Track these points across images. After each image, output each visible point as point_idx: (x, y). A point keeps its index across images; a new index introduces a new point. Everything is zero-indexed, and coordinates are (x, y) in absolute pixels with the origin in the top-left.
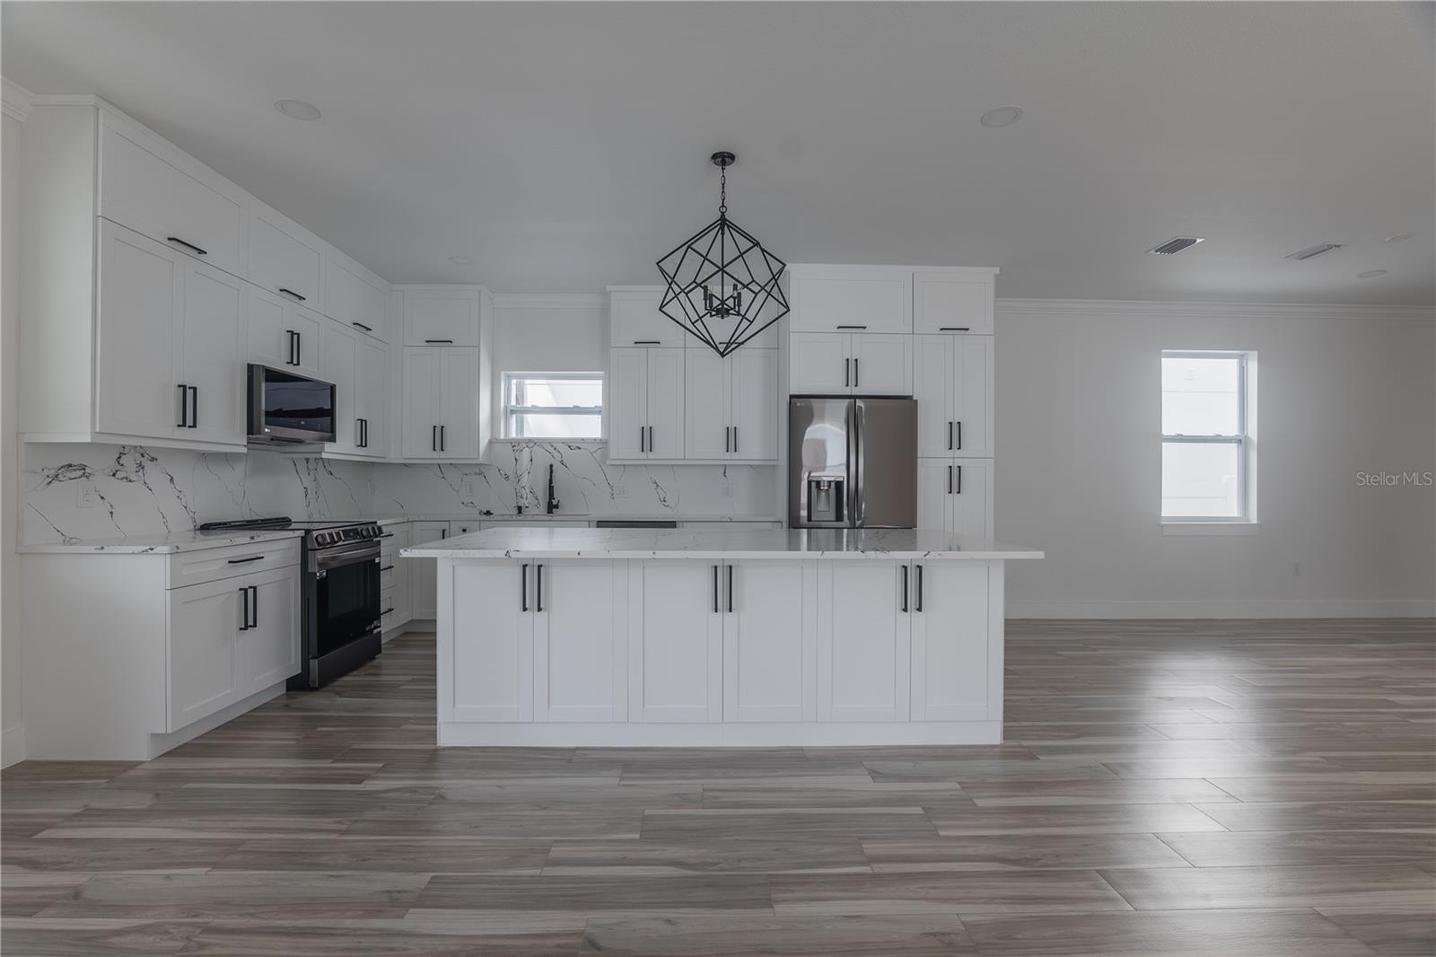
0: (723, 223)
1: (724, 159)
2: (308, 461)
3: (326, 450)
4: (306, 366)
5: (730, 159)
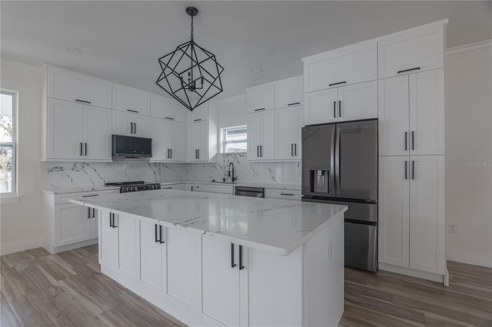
0: (192, 43)
1: (192, 11)
2: (155, 163)
3: (151, 160)
4: (140, 134)
5: (196, 11)
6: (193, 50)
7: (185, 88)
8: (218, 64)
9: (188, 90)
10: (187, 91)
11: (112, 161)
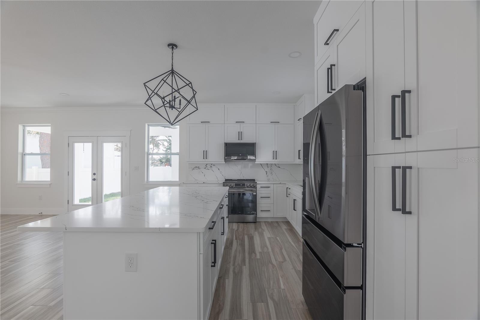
0: (172, 72)
1: (173, 46)
2: (267, 164)
3: (256, 161)
4: (246, 139)
5: (176, 47)
6: (173, 77)
7: (165, 106)
8: (194, 91)
9: (169, 108)
10: (167, 109)
11: (224, 163)
